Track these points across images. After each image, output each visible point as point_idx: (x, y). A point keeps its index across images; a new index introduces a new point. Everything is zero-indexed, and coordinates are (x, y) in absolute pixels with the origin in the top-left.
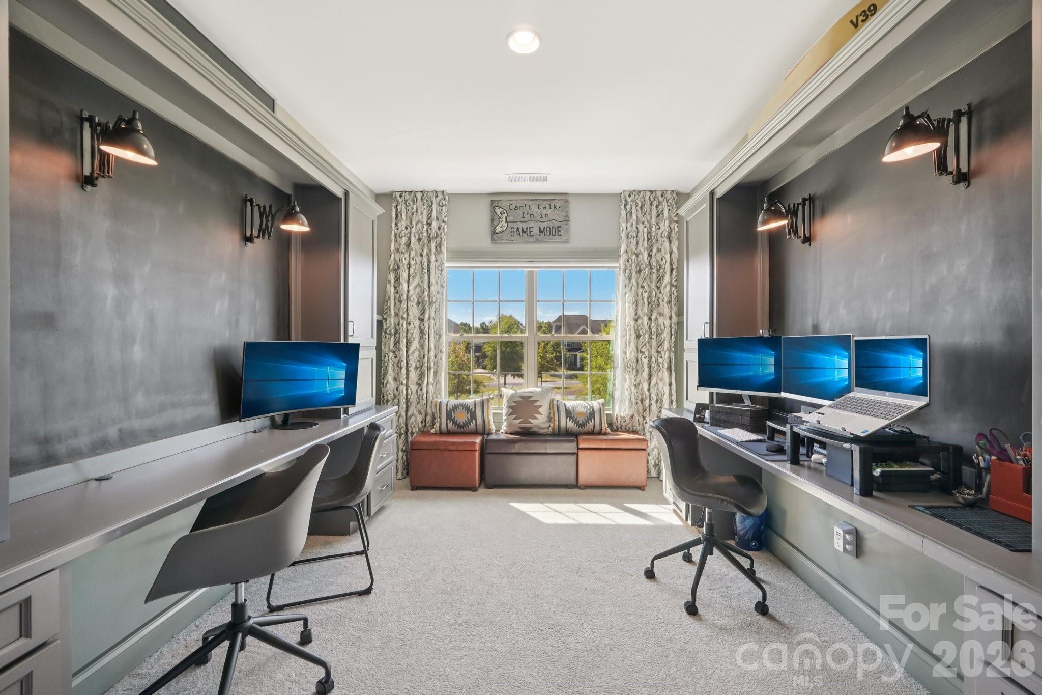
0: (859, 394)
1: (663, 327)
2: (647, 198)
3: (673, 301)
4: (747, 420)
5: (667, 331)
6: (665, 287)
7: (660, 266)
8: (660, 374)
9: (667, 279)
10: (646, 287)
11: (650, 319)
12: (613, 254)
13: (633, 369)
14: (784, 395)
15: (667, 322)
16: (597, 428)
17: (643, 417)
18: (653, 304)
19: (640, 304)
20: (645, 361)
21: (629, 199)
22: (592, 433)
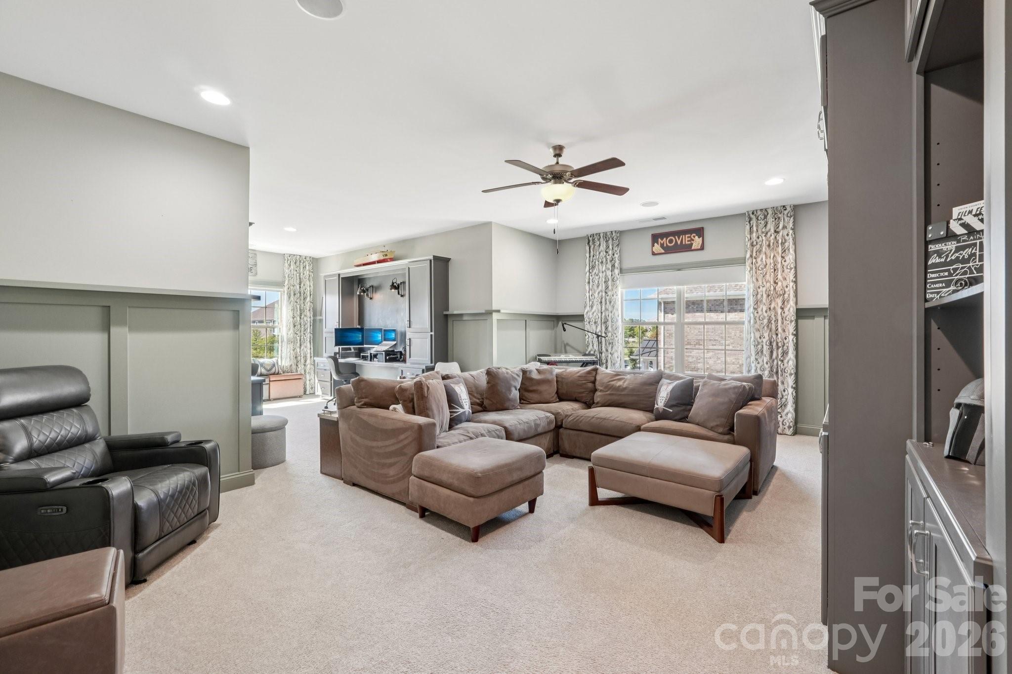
0: (384, 342)
1: (306, 322)
2: (298, 259)
3: (311, 310)
4: (354, 355)
5: (309, 324)
6: (308, 303)
7: (304, 293)
8: (305, 344)
9: (308, 299)
10: (299, 303)
11: (300, 318)
12: (280, 284)
13: (292, 342)
14: (365, 346)
15: (309, 320)
16: (277, 371)
17: (297, 365)
18: (302, 311)
19: (295, 309)
20: (298, 338)
21: (289, 258)
22: (274, 374)
